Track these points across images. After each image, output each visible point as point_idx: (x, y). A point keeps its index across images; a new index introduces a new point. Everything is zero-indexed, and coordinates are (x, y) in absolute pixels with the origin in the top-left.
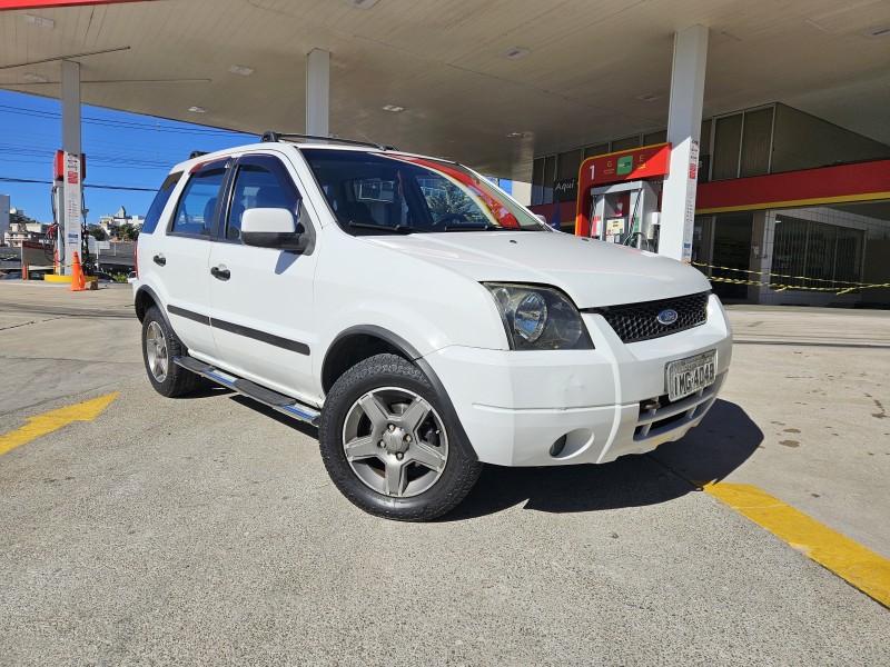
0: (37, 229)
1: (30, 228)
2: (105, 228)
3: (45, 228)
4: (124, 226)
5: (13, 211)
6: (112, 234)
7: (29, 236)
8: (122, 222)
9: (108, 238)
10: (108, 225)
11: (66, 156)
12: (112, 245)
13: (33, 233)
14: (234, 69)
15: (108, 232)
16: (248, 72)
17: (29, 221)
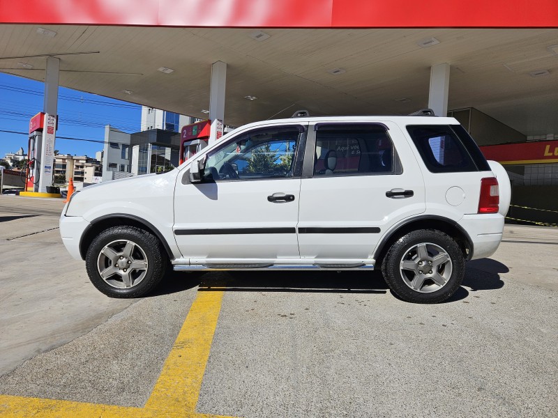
2: (9, 161)
4: (23, 161)
6: (13, 166)
8: (21, 158)
10: (11, 159)
11: (46, 116)
14: (161, 69)
15: (11, 164)
16: (169, 71)
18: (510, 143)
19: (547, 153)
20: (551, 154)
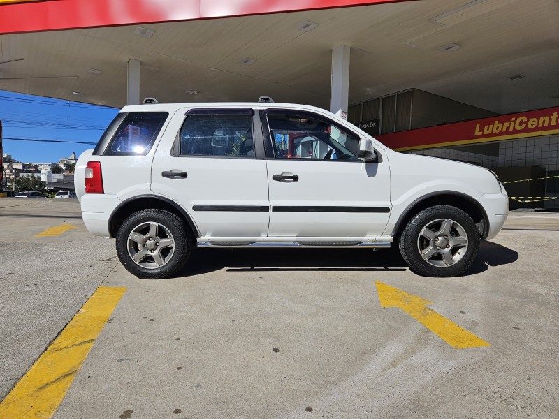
0: (19, 167)
1: (15, 166)
2: (62, 166)
3: (24, 166)
5: (5, 156)
6: (66, 169)
7: (13, 171)
8: (72, 162)
9: (64, 172)
10: (64, 164)
12: (64, 176)
13: (16, 169)
14: (89, 70)
15: (64, 168)
16: (98, 72)
17: (14, 162)
18: (446, 124)
19: (477, 133)
20: (481, 133)
